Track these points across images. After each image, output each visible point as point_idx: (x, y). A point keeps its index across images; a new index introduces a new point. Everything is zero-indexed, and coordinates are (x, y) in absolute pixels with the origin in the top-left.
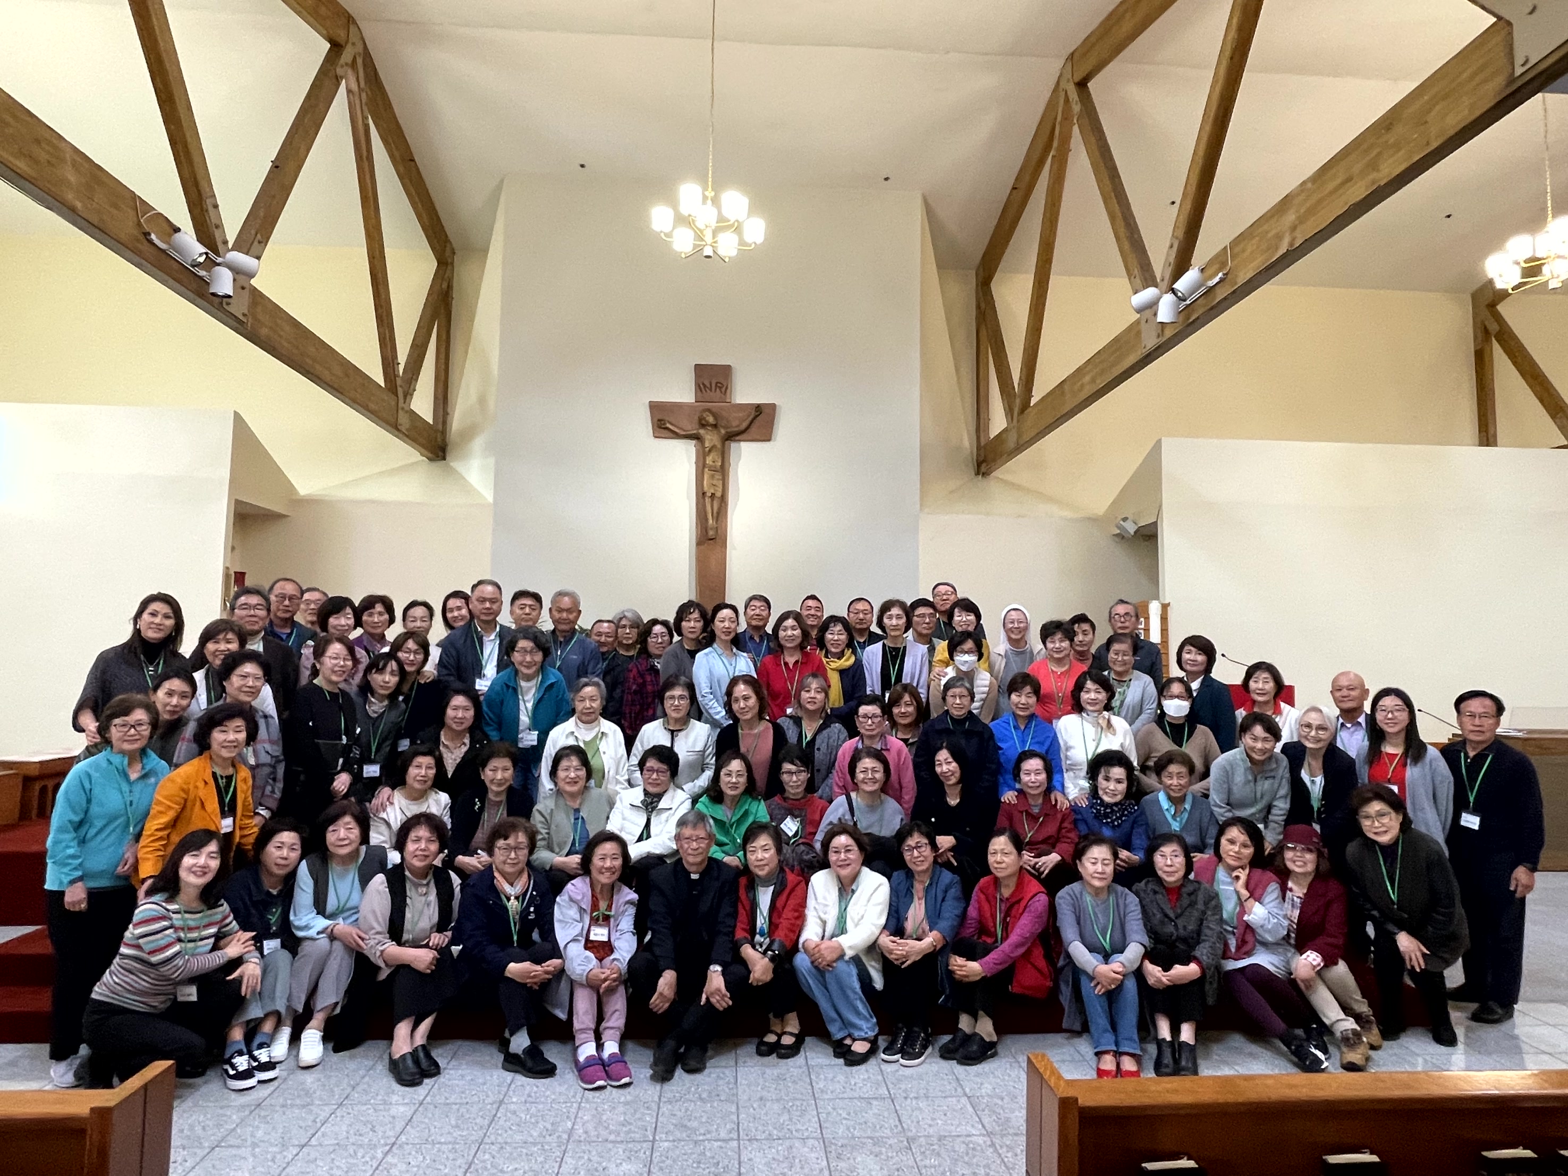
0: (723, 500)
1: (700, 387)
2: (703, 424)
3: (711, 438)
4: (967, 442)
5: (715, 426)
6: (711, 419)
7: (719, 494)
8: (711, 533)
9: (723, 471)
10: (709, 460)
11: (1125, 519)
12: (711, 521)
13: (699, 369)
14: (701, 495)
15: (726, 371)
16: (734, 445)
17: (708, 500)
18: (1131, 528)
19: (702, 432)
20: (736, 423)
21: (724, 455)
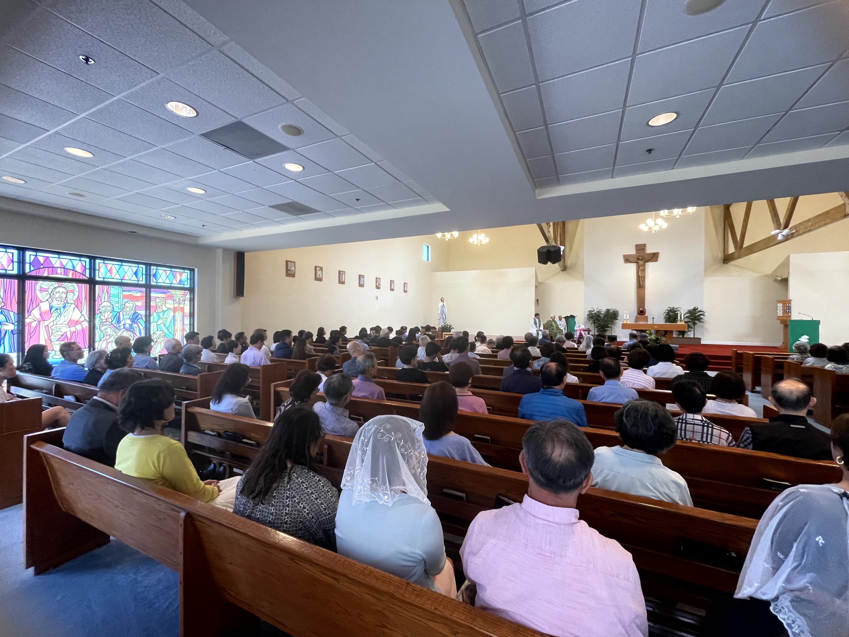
0: (644, 277)
1: (637, 250)
2: (638, 259)
3: (641, 262)
4: (720, 255)
5: (642, 260)
6: (641, 258)
7: (643, 276)
8: (641, 286)
9: (644, 270)
10: (640, 268)
11: (777, 276)
12: (641, 283)
13: (637, 246)
14: (638, 277)
15: (644, 245)
16: (647, 264)
17: (640, 278)
18: (779, 279)
19: (638, 261)
20: (647, 258)
21: (644, 265)
